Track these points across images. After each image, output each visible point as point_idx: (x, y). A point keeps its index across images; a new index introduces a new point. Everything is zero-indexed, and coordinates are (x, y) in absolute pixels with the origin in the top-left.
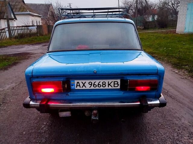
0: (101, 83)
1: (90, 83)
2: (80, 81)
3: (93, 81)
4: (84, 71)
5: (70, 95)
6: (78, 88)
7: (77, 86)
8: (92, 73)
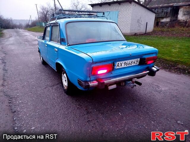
0: (130, 63)
1: (125, 63)
2: (119, 63)
3: (126, 61)
4: (123, 55)
5: (113, 73)
6: (118, 67)
7: (117, 66)
8: (129, 55)
